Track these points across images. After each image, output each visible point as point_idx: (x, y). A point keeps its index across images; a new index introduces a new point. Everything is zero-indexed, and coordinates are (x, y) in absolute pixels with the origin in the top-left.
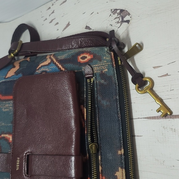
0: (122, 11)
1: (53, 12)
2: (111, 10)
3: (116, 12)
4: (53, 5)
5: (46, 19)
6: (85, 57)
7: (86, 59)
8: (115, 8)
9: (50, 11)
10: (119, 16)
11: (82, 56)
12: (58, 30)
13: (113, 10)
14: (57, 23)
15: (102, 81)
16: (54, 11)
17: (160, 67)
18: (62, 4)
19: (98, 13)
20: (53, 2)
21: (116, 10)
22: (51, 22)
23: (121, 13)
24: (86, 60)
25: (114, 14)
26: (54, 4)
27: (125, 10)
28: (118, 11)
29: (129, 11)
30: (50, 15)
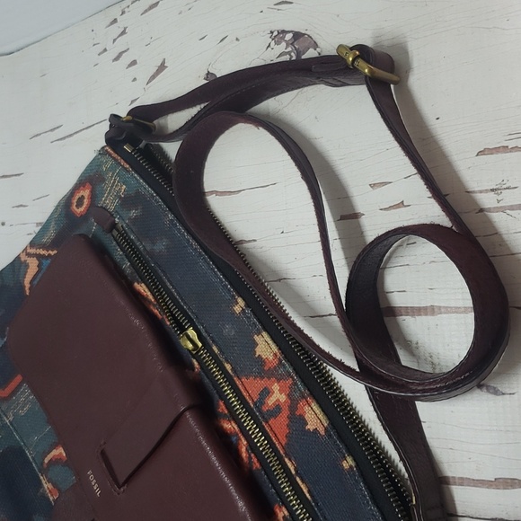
0: (297, 36)
1: (123, 33)
2: (272, 32)
3: (283, 38)
4: (123, 13)
5: (105, 50)
6: (82, 198)
7: (85, 200)
8: (281, 28)
9: (116, 29)
10: (289, 49)
11: (75, 202)
12: (135, 79)
13: (276, 33)
14: (134, 63)
15: (133, 213)
16: (125, 29)
17: (386, 183)
18: (146, 11)
19: (237, 39)
20: (124, 5)
21: (284, 32)
22: (117, 59)
23: (295, 40)
24: (86, 202)
25: (278, 43)
26: (126, 10)
27: (304, 34)
28: (289, 37)
29: (315, 37)
30: (114, 40)
